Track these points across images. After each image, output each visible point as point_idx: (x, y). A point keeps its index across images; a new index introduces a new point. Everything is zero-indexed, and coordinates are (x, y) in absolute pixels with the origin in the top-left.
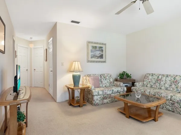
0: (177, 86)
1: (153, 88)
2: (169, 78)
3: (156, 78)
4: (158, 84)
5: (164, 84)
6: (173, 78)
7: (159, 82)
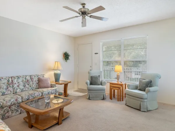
0: (30, 84)
1: (6, 94)
2: (20, 79)
3: (6, 82)
4: (11, 89)
5: (18, 86)
6: (24, 79)
7: (11, 86)
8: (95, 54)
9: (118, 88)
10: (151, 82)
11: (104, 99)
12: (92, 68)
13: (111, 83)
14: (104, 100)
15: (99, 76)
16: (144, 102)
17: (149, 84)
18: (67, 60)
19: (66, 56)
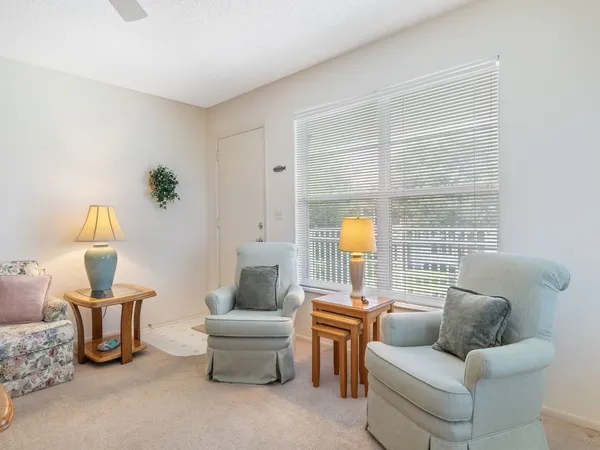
8: (276, 170)
9: (342, 334)
10: (506, 309)
11: (278, 381)
12: (265, 233)
13: (318, 306)
14: (278, 387)
15: (277, 267)
16: (452, 438)
17: (493, 323)
18: (168, 202)
19: (163, 185)
